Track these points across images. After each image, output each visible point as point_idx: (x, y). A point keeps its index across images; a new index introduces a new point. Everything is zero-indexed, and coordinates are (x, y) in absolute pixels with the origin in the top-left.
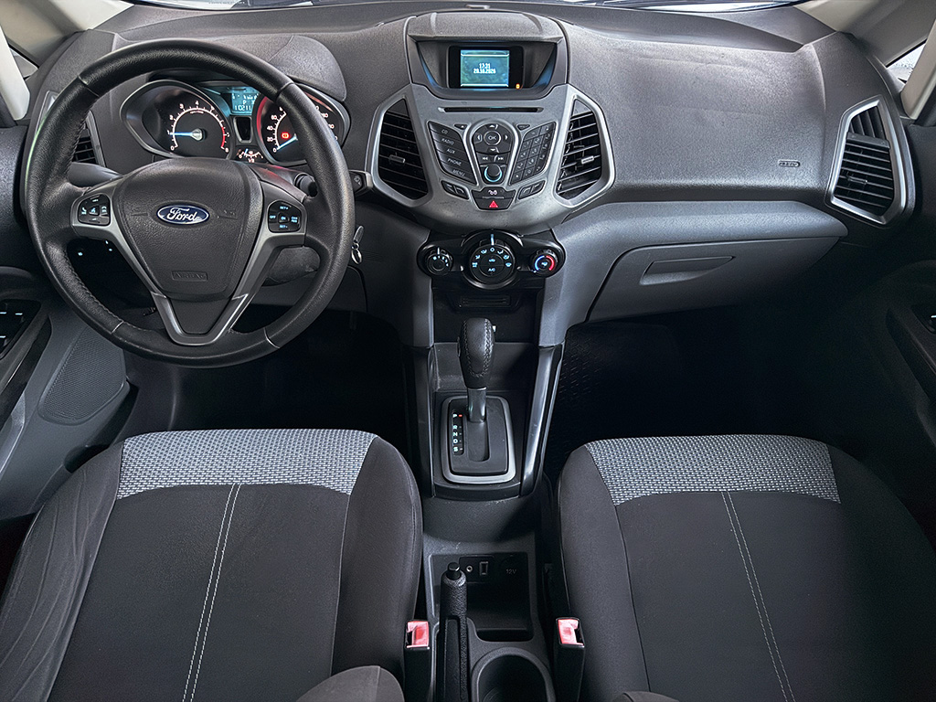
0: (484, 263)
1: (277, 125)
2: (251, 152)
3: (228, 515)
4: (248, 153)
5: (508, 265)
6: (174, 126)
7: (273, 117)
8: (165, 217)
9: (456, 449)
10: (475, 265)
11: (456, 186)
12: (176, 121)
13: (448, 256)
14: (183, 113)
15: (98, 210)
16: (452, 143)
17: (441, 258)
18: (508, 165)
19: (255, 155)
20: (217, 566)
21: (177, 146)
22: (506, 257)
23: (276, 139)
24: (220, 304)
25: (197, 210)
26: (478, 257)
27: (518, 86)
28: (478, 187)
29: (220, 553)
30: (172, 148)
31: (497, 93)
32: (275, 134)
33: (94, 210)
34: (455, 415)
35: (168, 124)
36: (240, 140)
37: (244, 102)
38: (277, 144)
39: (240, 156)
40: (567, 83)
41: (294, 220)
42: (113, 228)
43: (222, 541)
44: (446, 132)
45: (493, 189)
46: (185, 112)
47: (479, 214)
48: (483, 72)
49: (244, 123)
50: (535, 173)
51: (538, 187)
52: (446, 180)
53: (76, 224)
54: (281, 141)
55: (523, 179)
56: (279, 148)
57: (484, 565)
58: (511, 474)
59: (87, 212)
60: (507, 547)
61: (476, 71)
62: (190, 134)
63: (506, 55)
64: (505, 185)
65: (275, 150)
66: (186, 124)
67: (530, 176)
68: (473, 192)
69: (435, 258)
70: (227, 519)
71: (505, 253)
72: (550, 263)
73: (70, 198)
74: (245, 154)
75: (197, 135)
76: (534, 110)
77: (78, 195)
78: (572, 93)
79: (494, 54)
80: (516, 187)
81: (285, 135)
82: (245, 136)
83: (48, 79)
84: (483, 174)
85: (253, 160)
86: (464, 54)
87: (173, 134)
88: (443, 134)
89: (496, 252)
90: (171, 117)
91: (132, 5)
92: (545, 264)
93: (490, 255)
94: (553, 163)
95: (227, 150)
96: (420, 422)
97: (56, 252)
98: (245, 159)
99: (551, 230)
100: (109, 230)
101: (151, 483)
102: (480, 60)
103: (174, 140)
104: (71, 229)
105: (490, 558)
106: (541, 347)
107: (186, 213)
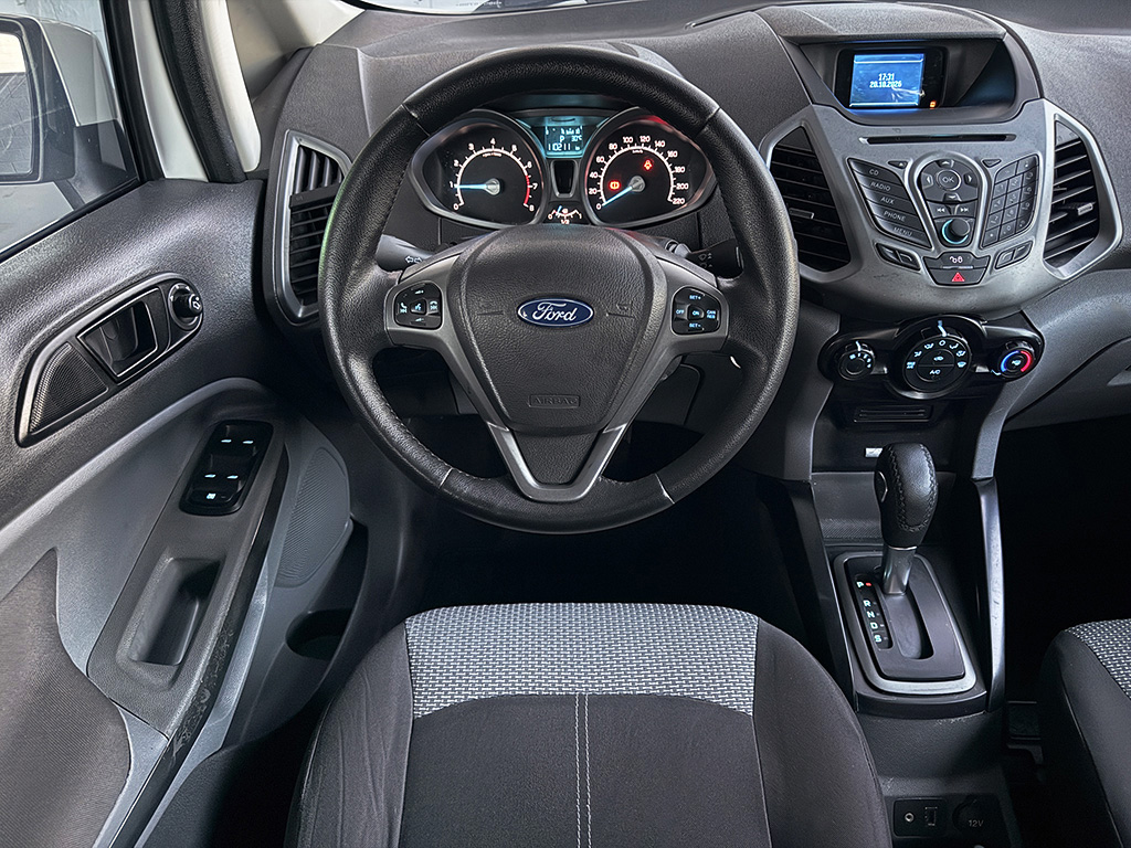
0: (925, 363)
1: (604, 170)
2: (565, 211)
3: (582, 746)
4: (561, 212)
5: (961, 365)
6: (459, 176)
7: (599, 159)
8: (530, 316)
9: (878, 638)
10: (911, 365)
11: (900, 252)
12: (463, 167)
13: (871, 352)
14: (472, 157)
15: (424, 307)
16: (887, 188)
17: (862, 356)
18: (976, 219)
19: (571, 214)
20: (584, 830)
21: (462, 203)
22: (961, 354)
23: (601, 191)
24: (585, 440)
25: (576, 305)
26: (918, 354)
27: (933, 104)
28: (933, 253)
29: (584, 809)
30: (456, 207)
31: (901, 115)
32: (601, 184)
33: (418, 307)
34: (860, 584)
35: (451, 174)
36: (557, 194)
37: (562, 138)
38: (603, 197)
39: (550, 217)
40: (1042, 97)
41: (711, 314)
42: (444, 333)
43: (583, 788)
44: (876, 173)
45: (956, 254)
46: (476, 154)
47: (935, 291)
48: (883, 85)
49: (564, 167)
50: (1016, 231)
51: (1022, 252)
52: (883, 242)
53: (391, 325)
54: (609, 193)
55: (999, 239)
56: (605, 203)
57: (931, 812)
58: (970, 680)
59: (409, 309)
60: (964, 787)
61: (874, 84)
62: (483, 187)
63: (919, 59)
64: (974, 248)
65: (599, 207)
66: (478, 172)
67: (1009, 235)
68: (925, 259)
69: (853, 357)
70: (582, 751)
71: (960, 348)
72: (1024, 362)
73: (381, 289)
74: (558, 214)
75: (493, 188)
76: (1001, 138)
77: (390, 283)
78: (1051, 111)
79: (903, 59)
80: (991, 251)
81: (614, 185)
82: (564, 188)
83: (284, 115)
84: (940, 234)
85: (568, 222)
86: (859, 60)
87: (458, 186)
88: (872, 176)
89: (946, 346)
90: (456, 163)
91: (362, 10)
92: (1017, 363)
93: (935, 351)
94: (1042, 214)
95: (532, 208)
96: (821, 597)
97: (359, 371)
98: (557, 220)
99: (1022, 312)
100: (439, 335)
101: (460, 693)
102: (882, 68)
103: (459, 195)
104: (384, 335)
105: (938, 803)
106: (976, 480)
107: (561, 309)
